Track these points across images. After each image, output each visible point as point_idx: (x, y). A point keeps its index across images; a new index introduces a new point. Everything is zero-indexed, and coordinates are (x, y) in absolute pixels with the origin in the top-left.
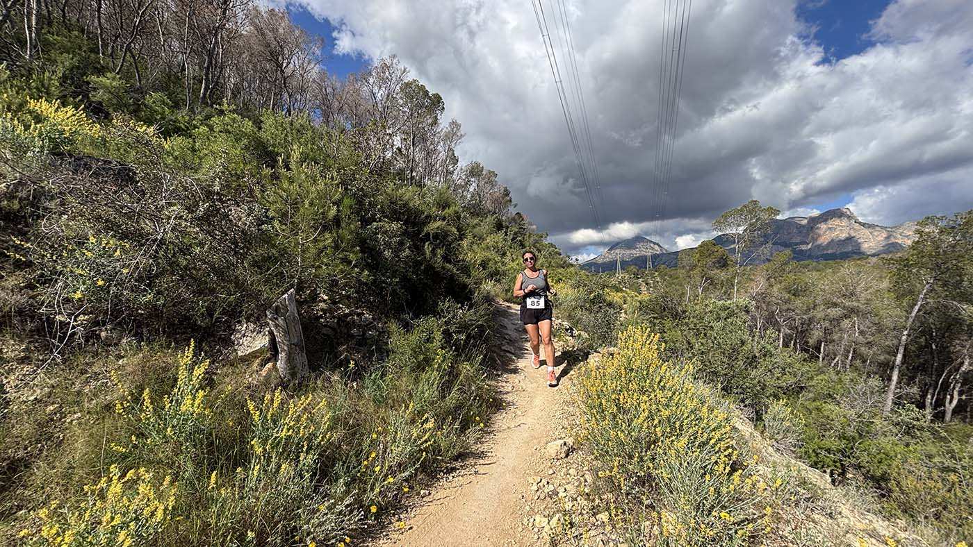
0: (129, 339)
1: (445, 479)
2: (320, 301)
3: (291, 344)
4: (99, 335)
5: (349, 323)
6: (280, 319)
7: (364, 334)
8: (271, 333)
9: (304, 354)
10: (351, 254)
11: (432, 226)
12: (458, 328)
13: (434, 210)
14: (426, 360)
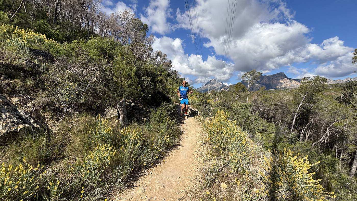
0: (77, 113)
3: (124, 115)
9: (127, 118)
10: (137, 87)
11: (159, 78)
12: (168, 110)
13: (159, 73)
14: (162, 119)
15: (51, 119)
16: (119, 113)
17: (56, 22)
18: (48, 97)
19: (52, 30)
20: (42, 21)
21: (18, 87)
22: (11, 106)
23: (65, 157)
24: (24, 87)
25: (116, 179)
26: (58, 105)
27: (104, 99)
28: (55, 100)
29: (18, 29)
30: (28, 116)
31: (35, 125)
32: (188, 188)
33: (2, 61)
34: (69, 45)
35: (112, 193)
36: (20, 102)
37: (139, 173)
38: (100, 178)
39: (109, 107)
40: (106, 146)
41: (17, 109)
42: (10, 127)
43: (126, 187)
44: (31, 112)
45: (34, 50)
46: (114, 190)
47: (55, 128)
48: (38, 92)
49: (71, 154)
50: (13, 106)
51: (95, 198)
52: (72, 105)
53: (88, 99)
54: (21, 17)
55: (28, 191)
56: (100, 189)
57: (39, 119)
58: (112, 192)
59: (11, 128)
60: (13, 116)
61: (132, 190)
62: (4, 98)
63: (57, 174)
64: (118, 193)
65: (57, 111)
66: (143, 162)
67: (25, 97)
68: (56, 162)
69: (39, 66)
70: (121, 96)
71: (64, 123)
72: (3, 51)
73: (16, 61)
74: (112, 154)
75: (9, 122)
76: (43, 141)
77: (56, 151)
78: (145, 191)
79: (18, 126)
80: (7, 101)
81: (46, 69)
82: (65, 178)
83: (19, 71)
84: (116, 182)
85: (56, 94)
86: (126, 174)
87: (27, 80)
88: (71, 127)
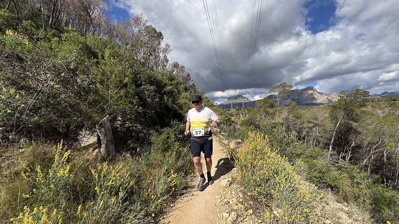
0: (25, 139)
1: (180, 198)
2: (118, 121)
3: (108, 140)
4: (9, 137)
5: (131, 130)
6: (102, 129)
7: (138, 135)
8: (98, 135)
9: (113, 145)
11: (167, 89)
12: (179, 132)
13: (167, 82)
14: (168, 147)
16: (99, 139)
39: (86, 129)
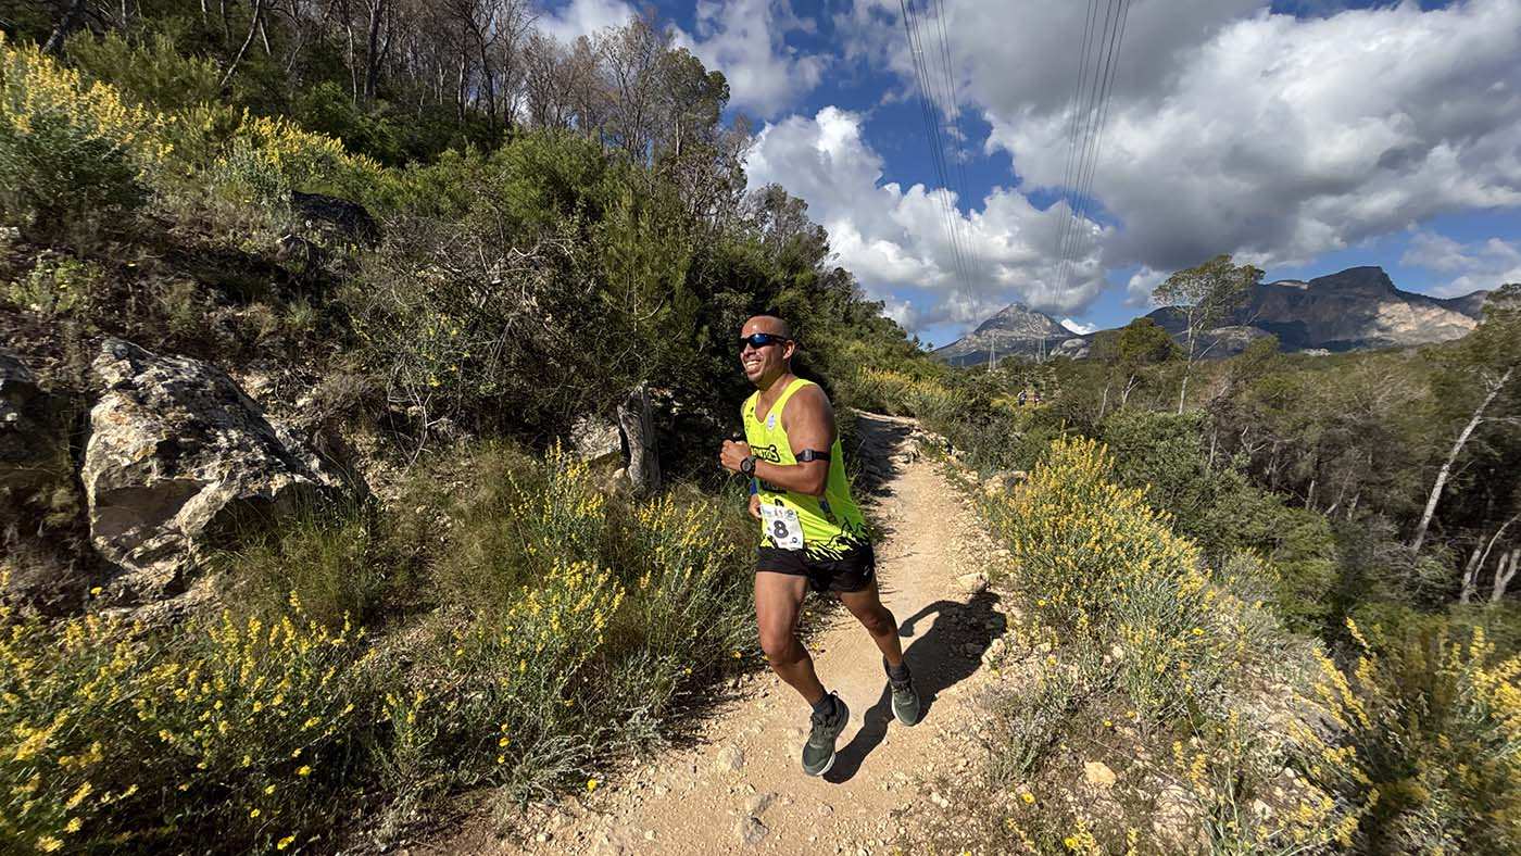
0: (466, 436)
6: (634, 418)
10: (696, 335)
11: (782, 298)
13: (781, 275)
15: (375, 456)
16: (625, 442)
17: (374, 87)
18: (363, 372)
19: (363, 120)
20: (327, 86)
21: (263, 332)
22: (243, 405)
23: (433, 606)
24: (283, 336)
25: (628, 706)
26: (396, 404)
27: (570, 381)
28: (390, 387)
29: (249, 118)
30: (299, 443)
31: (325, 478)
32: (930, 770)
33: (204, 239)
34: (427, 173)
35: (614, 758)
36: (273, 394)
37: (715, 690)
38: (566, 694)
39: (588, 415)
40: (584, 570)
41: (264, 415)
42: (244, 480)
43: (667, 739)
44: (311, 430)
45: (309, 196)
46: (623, 747)
47: (390, 493)
48: (329, 354)
49: (453, 596)
50: (249, 405)
51: (553, 773)
52: (446, 406)
53: (508, 385)
54: (256, 76)
55: (317, 720)
56: (568, 739)
57: (339, 458)
58: (611, 756)
59: (250, 486)
60: (253, 442)
61: (690, 756)
62: (217, 375)
63: (406, 666)
64: (634, 763)
65: (398, 430)
66: (732, 645)
67: (287, 372)
68: (401, 620)
69: (326, 255)
70: (633, 370)
71: (422, 474)
72: (207, 202)
73: (250, 236)
74: (609, 604)
75: (238, 465)
76: (356, 539)
77: (400, 579)
78: (745, 764)
79: (271, 478)
80: (231, 384)
81: (351, 265)
82: (436, 687)
83: (261, 275)
84: (628, 716)
85: (391, 363)
86: (667, 686)
87: (293, 306)
88: (448, 495)
